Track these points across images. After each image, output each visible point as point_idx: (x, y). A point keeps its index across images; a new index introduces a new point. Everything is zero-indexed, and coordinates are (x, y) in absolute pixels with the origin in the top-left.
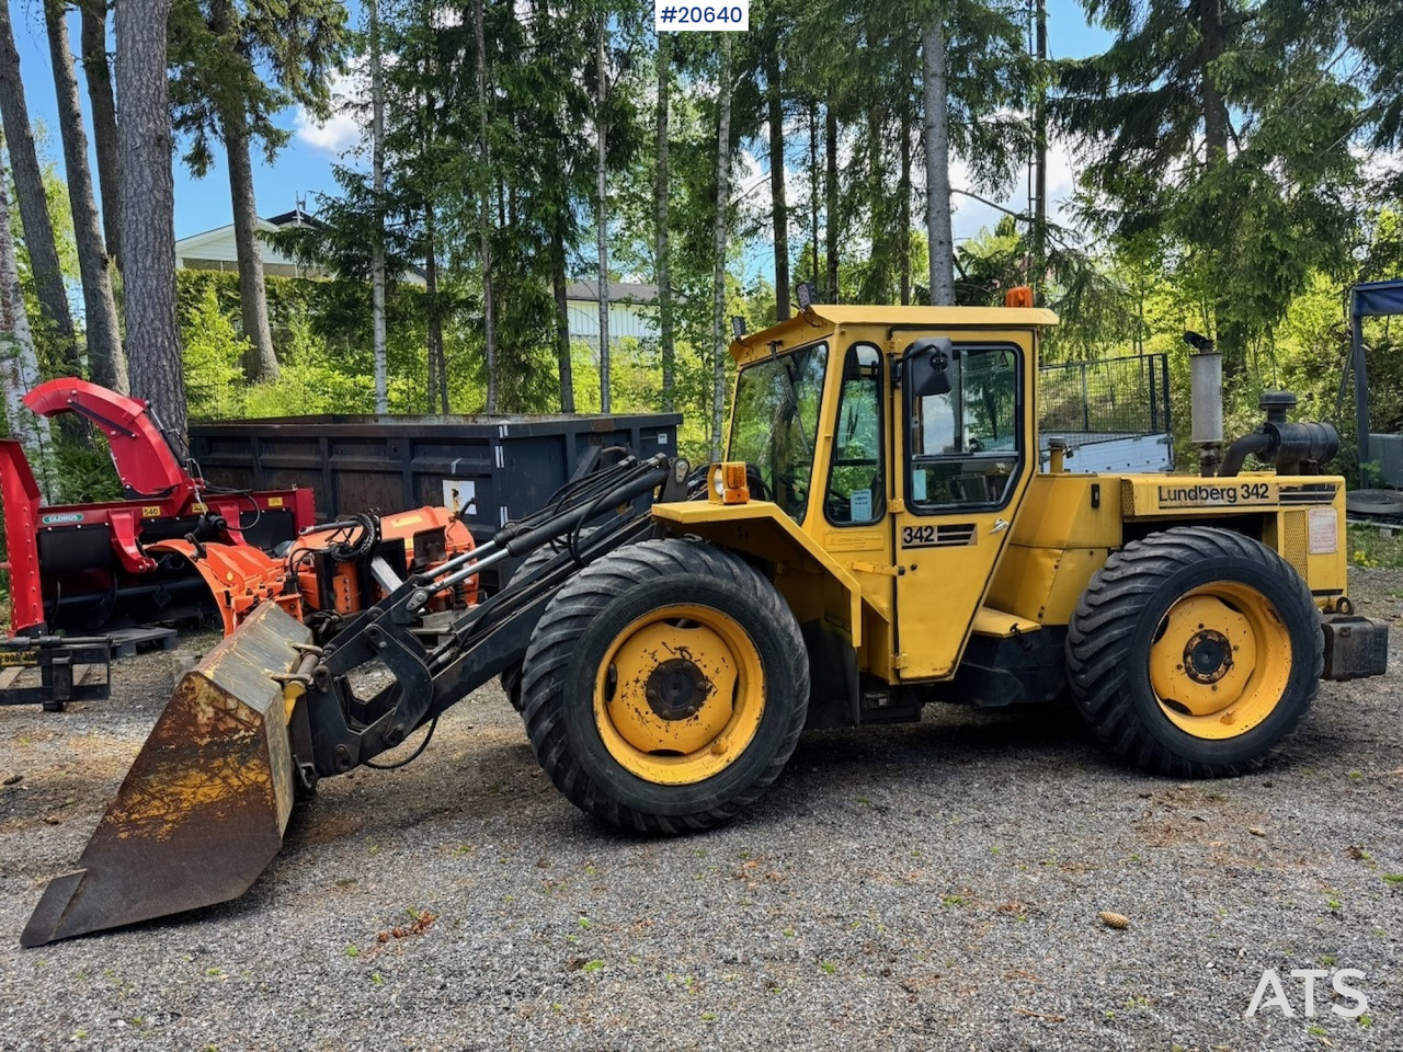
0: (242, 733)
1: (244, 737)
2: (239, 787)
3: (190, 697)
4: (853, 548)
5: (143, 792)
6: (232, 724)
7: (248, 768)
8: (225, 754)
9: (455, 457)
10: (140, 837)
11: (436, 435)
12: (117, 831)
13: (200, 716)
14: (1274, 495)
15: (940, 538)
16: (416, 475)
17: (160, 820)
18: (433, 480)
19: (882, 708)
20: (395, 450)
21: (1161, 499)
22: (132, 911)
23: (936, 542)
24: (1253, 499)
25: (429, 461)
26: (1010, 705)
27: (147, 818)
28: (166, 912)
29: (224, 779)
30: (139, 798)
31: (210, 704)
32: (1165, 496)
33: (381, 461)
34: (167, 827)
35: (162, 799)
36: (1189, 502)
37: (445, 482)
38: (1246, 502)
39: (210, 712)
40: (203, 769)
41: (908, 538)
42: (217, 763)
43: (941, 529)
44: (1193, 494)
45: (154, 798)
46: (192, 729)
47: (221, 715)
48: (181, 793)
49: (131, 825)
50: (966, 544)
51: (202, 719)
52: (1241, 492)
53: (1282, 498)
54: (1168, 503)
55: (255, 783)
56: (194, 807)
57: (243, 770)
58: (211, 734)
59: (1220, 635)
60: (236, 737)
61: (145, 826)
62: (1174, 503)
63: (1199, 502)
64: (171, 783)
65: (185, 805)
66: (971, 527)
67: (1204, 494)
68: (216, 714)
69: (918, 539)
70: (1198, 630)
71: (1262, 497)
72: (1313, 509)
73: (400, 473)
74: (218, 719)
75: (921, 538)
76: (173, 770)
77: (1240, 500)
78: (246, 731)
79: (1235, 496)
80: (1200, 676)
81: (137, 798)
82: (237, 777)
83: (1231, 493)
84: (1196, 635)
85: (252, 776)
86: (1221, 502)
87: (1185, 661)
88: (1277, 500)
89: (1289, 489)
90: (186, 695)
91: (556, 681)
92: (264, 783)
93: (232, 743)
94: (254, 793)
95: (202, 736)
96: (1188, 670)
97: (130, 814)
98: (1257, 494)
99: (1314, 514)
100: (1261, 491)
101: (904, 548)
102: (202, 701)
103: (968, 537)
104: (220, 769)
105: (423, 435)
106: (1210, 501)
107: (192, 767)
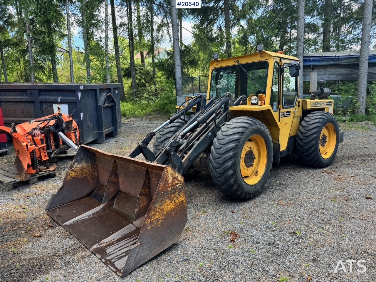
0: (179, 184)
1: (179, 186)
2: (178, 203)
3: (167, 174)
5: (154, 210)
6: (177, 182)
7: (180, 196)
8: (175, 192)
9: (59, 96)
10: (153, 227)
11: (51, 88)
12: (148, 226)
13: (169, 180)
16: (41, 102)
17: (158, 219)
18: (49, 104)
20: (31, 94)
22: (152, 254)
25: (47, 98)
26: (286, 156)
27: (155, 220)
28: (161, 251)
29: (174, 201)
30: (153, 212)
31: (172, 176)
33: (25, 98)
34: (160, 221)
35: (159, 212)
37: (54, 105)
39: (171, 178)
40: (170, 199)
42: (173, 196)
45: (157, 212)
46: (167, 185)
47: (174, 179)
48: (164, 209)
49: (151, 223)
51: (170, 182)
53: (327, 104)
55: (182, 200)
56: (167, 212)
57: (179, 197)
58: (172, 186)
59: (325, 135)
60: (178, 186)
61: (155, 222)
64: (161, 206)
65: (165, 212)
68: (173, 179)
73: (33, 102)
74: (173, 181)
76: (162, 201)
78: (180, 184)
81: (153, 213)
82: (178, 200)
84: (322, 136)
85: (181, 198)
89: (327, 102)
90: (166, 174)
91: (234, 159)
92: (184, 200)
93: (177, 188)
94: (181, 204)
95: (169, 187)
96: (321, 144)
97: (151, 219)
99: (330, 108)
102: (170, 175)
104: (173, 198)
105: (45, 88)
107: (167, 199)
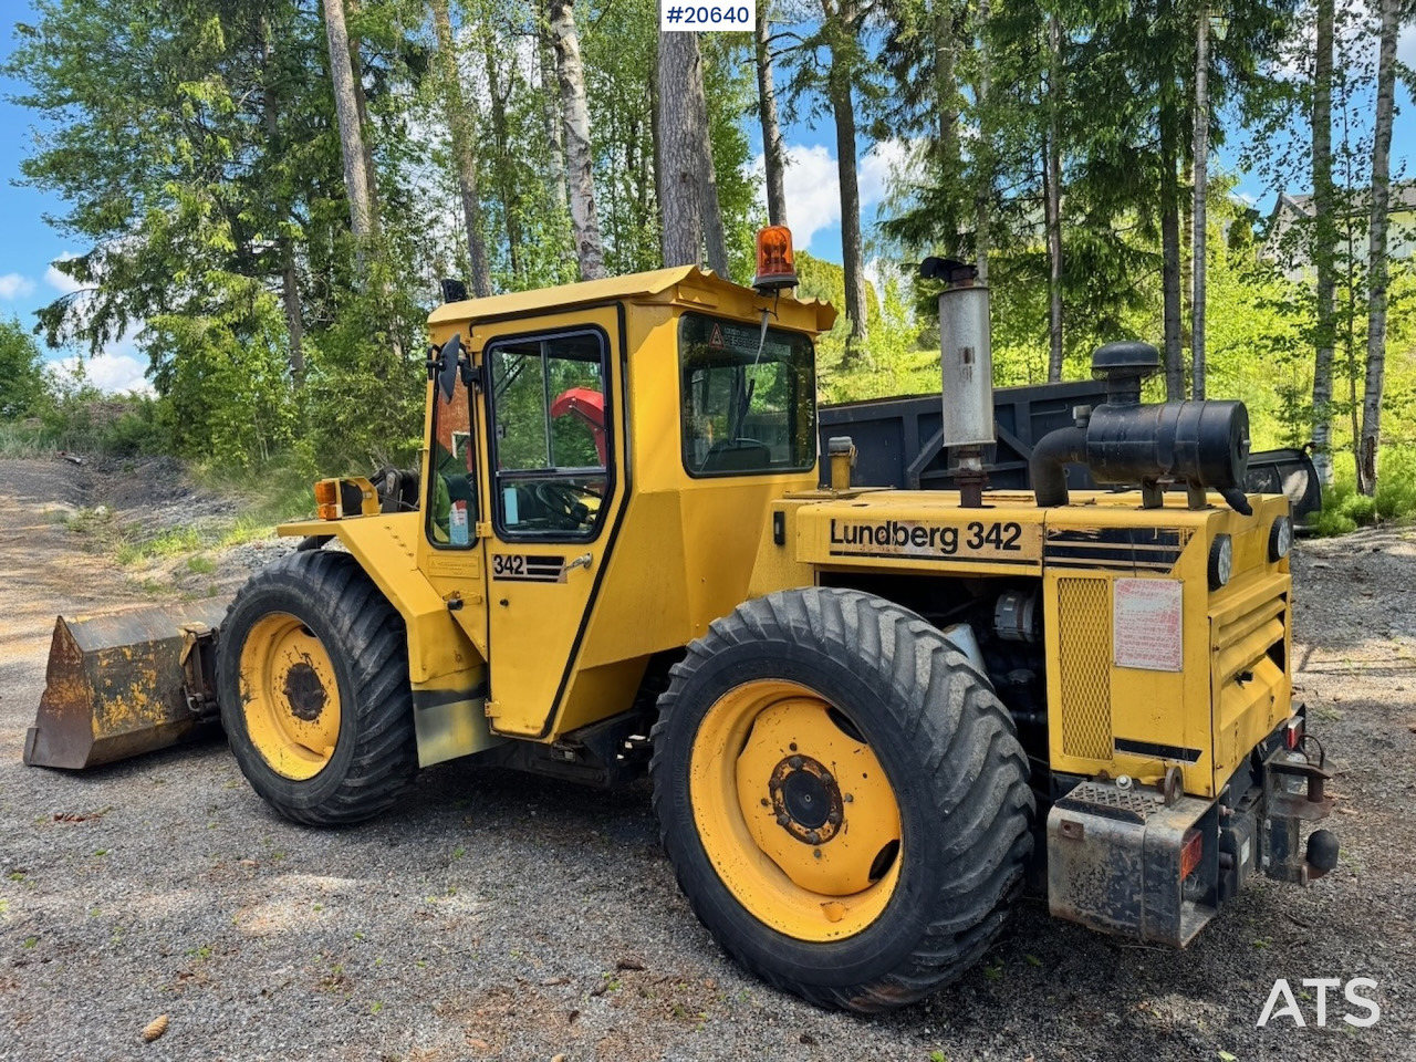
4: (450, 573)
8: (73, 672)
10: (53, 715)
12: (46, 708)
14: (1030, 546)
15: (530, 571)
17: (58, 707)
19: (569, 763)
21: (834, 540)
23: (526, 575)
24: (988, 550)
27: (54, 704)
32: (839, 535)
34: (60, 712)
36: (875, 548)
38: (974, 553)
40: (67, 680)
41: (499, 568)
43: (531, 560)
44: (882, 535)
49: (50, 706)
50: (555, 581)
52: (966, 535)
54: (843, 547)
59: (822, 769)
61: (53, 709)
62: (852, 548)
63: (891, 548)
66: (559, 560)
67: (901, 536)
69: (507, 570)
70: (790, 753)
71: (1008, 546)
72: (1124, 578)
75: (511, 568)
76: (59, 677)
77: (963, 550)
79: (955, 543)
80: (796, 826)
82: (78, 689)
83: (949, 537)
84: (787, 760)
86: (930, 551)
87: (773, 796)
88: (1037, 555)
89: (1068, 535)
96: (778, 811)
97: (49, 699)
98: (998, 542)
99: (1126, 588)
100: (1005, 536)
101: (495, 578)
103: (557, 572)
104: (72, 681)
106: (910, 548)
